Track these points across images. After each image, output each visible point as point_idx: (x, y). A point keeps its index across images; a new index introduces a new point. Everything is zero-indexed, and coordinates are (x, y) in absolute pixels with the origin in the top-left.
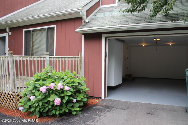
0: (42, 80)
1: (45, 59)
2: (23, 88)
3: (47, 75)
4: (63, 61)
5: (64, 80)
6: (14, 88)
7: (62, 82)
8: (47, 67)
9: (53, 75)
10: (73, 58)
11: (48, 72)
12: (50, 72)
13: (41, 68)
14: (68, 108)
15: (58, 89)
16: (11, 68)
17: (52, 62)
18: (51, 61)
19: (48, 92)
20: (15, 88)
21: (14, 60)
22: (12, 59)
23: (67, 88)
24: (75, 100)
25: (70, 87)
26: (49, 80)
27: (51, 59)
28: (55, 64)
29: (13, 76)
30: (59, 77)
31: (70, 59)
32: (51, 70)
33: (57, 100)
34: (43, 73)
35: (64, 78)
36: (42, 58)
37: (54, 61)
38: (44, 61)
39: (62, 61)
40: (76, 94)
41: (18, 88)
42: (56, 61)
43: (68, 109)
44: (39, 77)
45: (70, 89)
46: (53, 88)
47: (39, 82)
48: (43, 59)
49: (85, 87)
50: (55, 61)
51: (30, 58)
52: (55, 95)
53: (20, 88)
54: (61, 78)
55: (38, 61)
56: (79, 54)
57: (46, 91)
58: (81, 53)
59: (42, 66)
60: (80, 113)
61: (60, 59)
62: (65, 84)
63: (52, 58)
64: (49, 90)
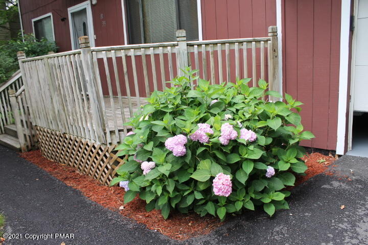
0: (170, 113)
1: (176, 50)
2: (125, 131)
3: (184, 97)
4: (227, 52)
5: (234, 110)
6: (102, 133)
7: (230, 116)
8: (184, 73)
9: (203, 97)
10: (254, 43)
11: (187, 88)
12: (193, 86)
13: (168, 78)
14: (253, 196)
15: (223, 141)
16: (91, 83)
17: (196, 56)
18: (193, 54)
19: (190, 153)
20: (105, 134)
21: (95, 60)
22: (89, 56)
23: (247, 135)
24: (271, 170)
25: (255, 131)
26: (192, 111)
27: (191, 50)
28: (204, 63)
29: (97, 102)
30: (219, 100)
31: (245, 46)
32: (195, 82)
33: (221, 182)
34: (173, 91)
35: (235, 103)
36: (169, 48)
37: (200, 53)
38: (174, 55)
39: (223, 52)
40: (273, 149)
41: (112, 132)
42: (207, 53)
43: (252, 199)
44: (162, 106)
45: (257, 139)
46: (204, 139)
47: (162, 120)
48: (170, 51)
49: (301, 128)
50: (204, 56)
51: (136, 51)
52: (214, 163)
53: (117, 132)
54: (227, 102)
55: (157, 56)
56: (270, 30)
57: (185, 150)
58: (275, 27)
59: (171, 69)
60: (287, 207)
61: (219, 48)
62: (239, 122)
63: (196, 46)
64: (193, 145)
